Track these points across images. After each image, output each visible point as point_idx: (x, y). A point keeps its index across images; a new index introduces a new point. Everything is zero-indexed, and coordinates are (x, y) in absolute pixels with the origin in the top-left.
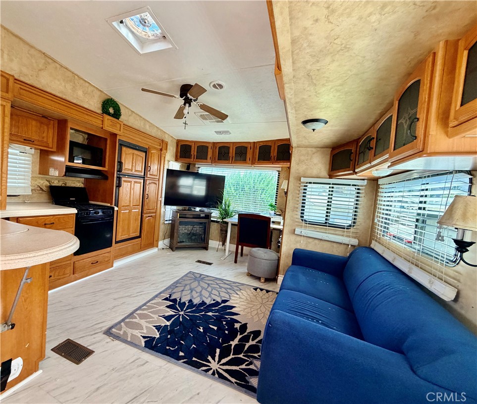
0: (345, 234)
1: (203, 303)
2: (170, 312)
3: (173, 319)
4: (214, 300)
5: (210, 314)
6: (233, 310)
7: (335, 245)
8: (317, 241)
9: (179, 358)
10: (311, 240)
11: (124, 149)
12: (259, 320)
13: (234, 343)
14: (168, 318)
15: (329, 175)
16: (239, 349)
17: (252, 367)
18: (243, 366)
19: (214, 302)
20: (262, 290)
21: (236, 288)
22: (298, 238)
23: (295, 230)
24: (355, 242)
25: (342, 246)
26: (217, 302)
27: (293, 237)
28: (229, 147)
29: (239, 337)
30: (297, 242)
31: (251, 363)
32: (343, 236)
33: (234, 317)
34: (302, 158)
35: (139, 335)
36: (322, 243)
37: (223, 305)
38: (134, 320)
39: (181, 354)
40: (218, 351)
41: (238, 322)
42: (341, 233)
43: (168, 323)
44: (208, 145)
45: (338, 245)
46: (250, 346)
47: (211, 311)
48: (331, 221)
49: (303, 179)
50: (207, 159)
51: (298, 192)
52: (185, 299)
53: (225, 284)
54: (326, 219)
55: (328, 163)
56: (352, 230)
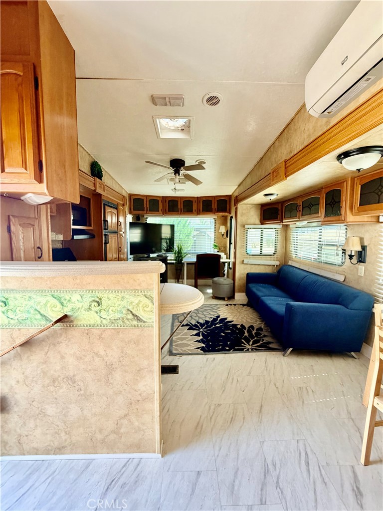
0: (272, 259)
1: (207, 322)
2: (195, 332)
3: (201, 335)
4: (211, 318)
5: (217, 325)
6: (228, 320)
7: (267, 267)
8: (256, 266)
9: (229, 350)
10: (253, 266)
11: (107, 208)
12: (246, 321)
13: (246, 334)
14: (198, 335)
15: (261, 222)
16: (251, 336)
17: (264, 341)
18: (261, 342)
19: (212, 319)
20: (231, 305)
21: (216, 308)
22: (246, 266)
23: (243, 261)
24: (278, 263)
25: (271, 267)
26: (214, 318)
27: (243, 266)
28: (178, 201)
29: (246, 331)
30: (245, 269)
31: (263, 340)
32: (270, 260)
33: (232, 323)
34: (244, 212)
35: (193, 348)
36: (260, 266)
37: (219, 319)
38: (178, 343)
39: (227, 348)
40: (243, 340)
41: (238, 325)
42: (270, 259)
43: (201, 337)
44: (158, 199)
45: (269, 266)
46: (255, 333)
47: (217, 324)
48: (264, 252)
49: (247, 226)
50: (158, 211)
51: (243, 235)
52: (194, 322)
53: (206, 307)
54: (261, 251)
55: (259, 214)
56: (275, 256)
